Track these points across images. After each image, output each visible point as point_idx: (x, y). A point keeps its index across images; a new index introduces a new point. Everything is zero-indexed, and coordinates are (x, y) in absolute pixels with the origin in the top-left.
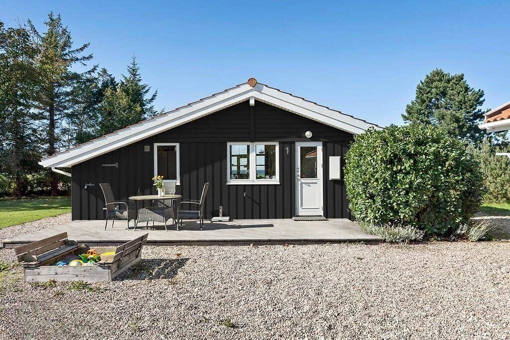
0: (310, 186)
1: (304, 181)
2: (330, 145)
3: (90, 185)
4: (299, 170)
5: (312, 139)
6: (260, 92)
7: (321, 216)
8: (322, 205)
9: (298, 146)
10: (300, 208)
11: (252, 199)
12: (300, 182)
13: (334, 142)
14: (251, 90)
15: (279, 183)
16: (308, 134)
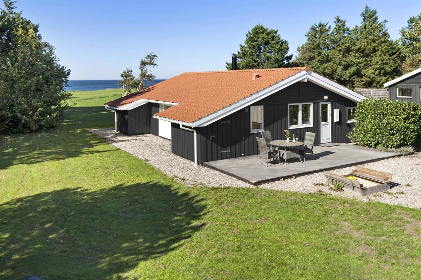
0: (325, 126)
1: (323, 124)
2: (334, 103)
3: (213, 136)
4: (321, 118)
5: (328, 100)
6: (310, 75)
7: (330, 142)
8: (331, 136)
9: (321, 104)
10: (321, 139)
11: (300, 136)
12: (321, 124)
13: (336, 101)
14: (306, 74)
15: (313, 126)
16: (326, 97)
